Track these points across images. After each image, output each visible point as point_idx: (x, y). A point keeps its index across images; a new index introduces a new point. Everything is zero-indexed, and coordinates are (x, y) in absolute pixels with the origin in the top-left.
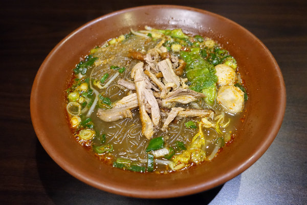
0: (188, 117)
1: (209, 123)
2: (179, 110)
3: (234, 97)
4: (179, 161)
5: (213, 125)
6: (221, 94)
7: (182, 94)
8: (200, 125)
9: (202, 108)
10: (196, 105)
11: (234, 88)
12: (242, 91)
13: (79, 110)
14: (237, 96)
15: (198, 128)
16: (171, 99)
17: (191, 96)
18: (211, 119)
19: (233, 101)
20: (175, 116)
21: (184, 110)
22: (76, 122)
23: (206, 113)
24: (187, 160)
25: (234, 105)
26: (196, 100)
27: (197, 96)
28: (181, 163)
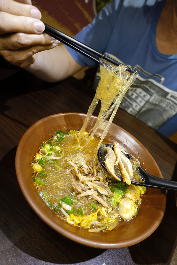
0: (96, 201)
1: (105, 213)
2: (94, 193)
3: (130, 208)
4: (73, 220)
5: (106, 215)
6: (124, 201)
7: (103, 186)
8: (99, 210)
9: (108, 202)
10: (105, 198)
11: (133, 204)
12: (136, 209)
13: (46, 155)
14: (132, 209)
15: (96, 211)
16: (95, 185)
17: (106, 191)
18: (108, 211)
19: (128, 210)
20: (90, 194)
21: (97, 195)
22: (38, 157)
23: (107, 206)
24: (78, 222)
25: (127, 213)
26: (108, 195)
27: (110, 193)
28: (73, 221)
